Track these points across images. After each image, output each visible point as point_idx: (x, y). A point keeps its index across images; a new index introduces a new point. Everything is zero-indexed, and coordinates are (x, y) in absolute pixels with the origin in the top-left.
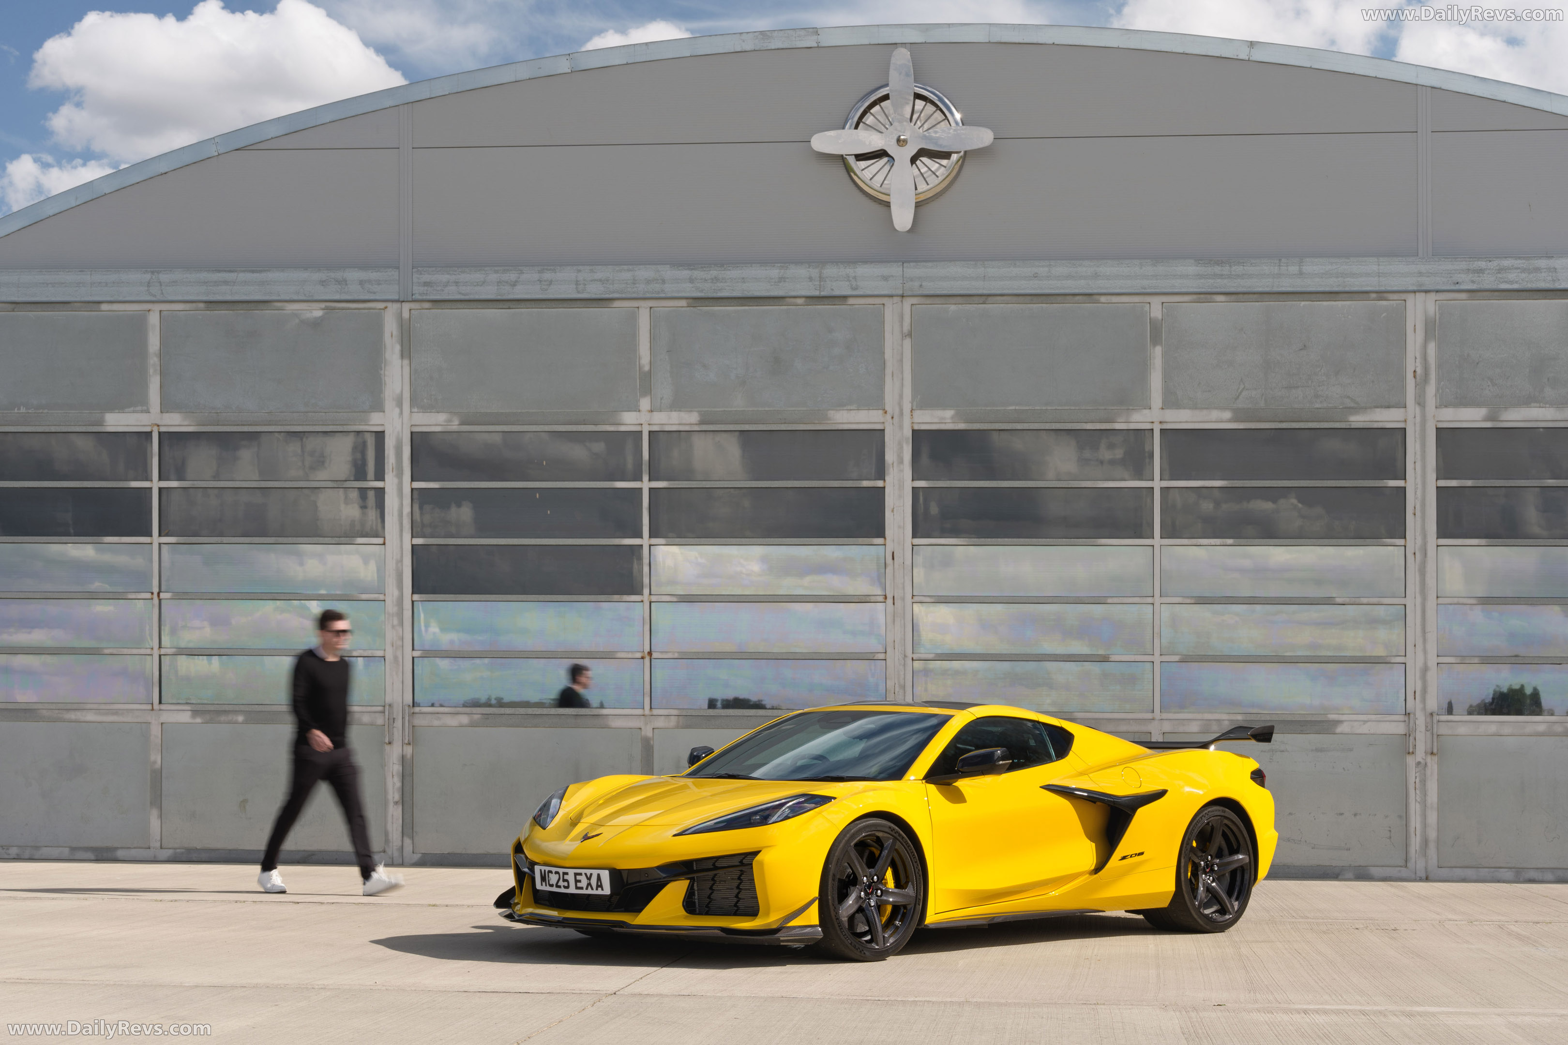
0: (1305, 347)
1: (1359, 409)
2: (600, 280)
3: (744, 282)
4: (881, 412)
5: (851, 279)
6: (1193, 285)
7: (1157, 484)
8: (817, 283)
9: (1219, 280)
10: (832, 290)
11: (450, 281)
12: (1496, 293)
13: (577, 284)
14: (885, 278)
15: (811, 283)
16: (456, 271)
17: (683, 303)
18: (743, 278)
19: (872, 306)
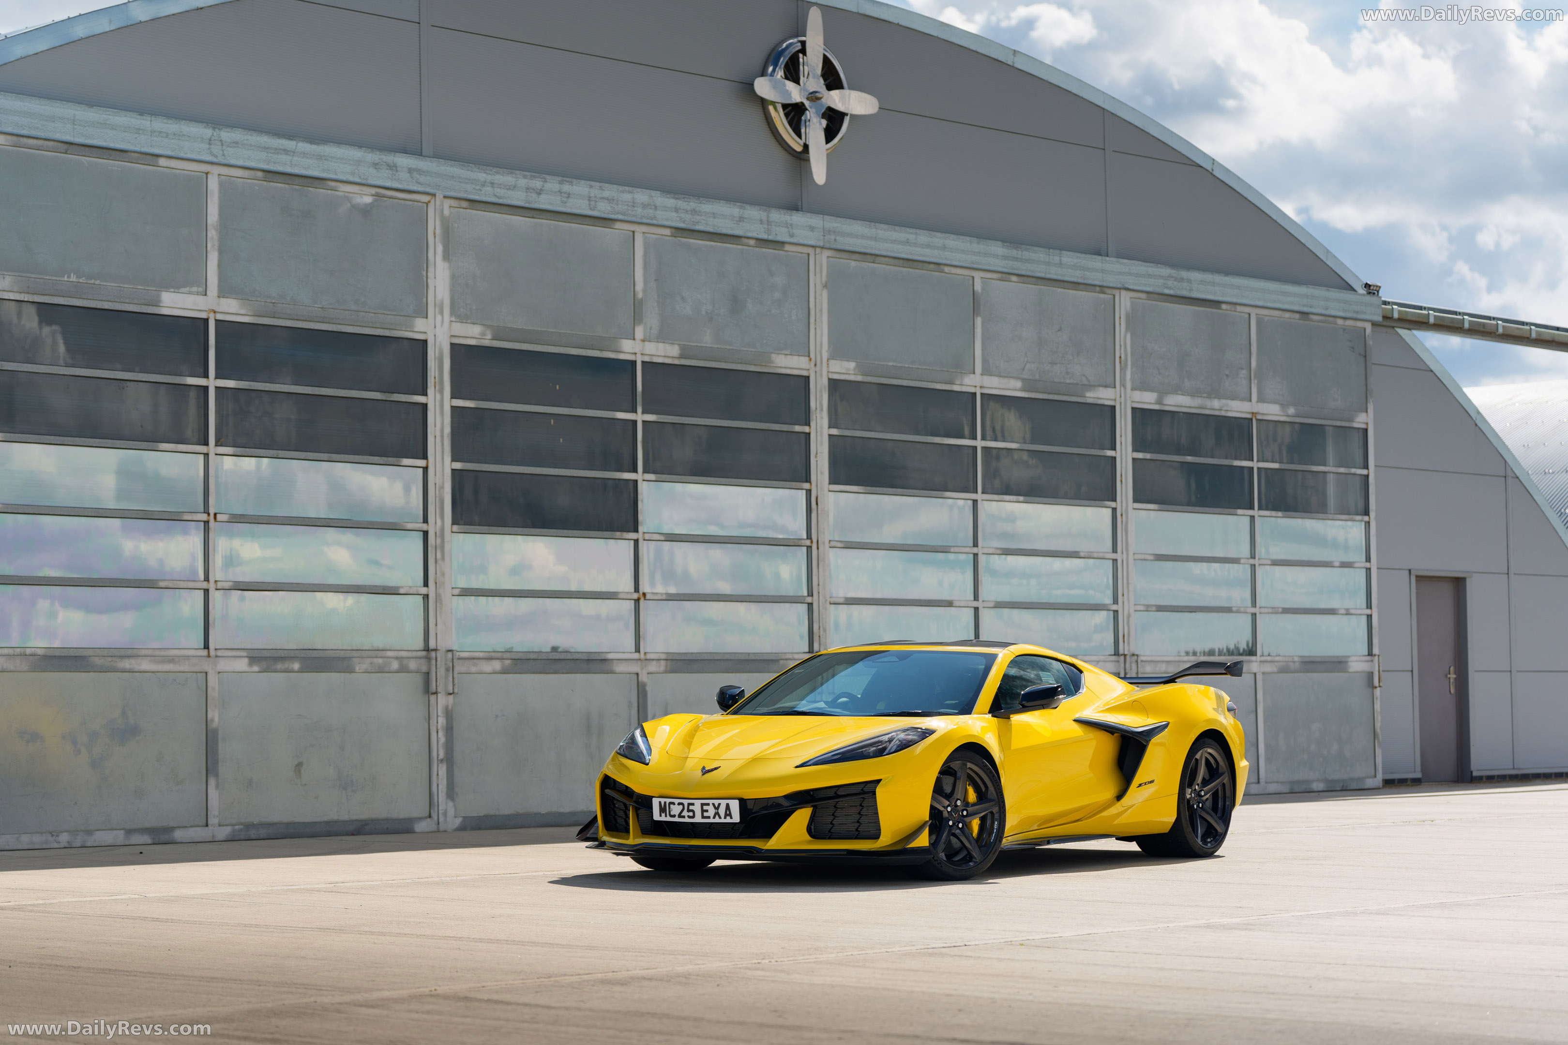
0: (1060, 329)
1: (1091, 387)
2: (608, 199)
3: (714, 218)
4: (807, 358)
5: (789, 226)
6: (999, 265)
7: (979, 443)
8: (766, 226)
9: (1016, 263)
10: (776, 234)
11: (488, 181)
12: (1160, 297)
13: (589, 200)
14: (812, 229)
15: (761, 226)
16: (491, 171)
17: (667, 232)
18: (714, 214)
19: (800, 254)
